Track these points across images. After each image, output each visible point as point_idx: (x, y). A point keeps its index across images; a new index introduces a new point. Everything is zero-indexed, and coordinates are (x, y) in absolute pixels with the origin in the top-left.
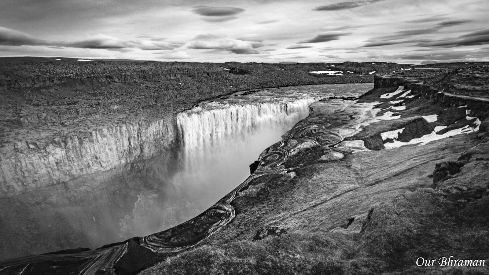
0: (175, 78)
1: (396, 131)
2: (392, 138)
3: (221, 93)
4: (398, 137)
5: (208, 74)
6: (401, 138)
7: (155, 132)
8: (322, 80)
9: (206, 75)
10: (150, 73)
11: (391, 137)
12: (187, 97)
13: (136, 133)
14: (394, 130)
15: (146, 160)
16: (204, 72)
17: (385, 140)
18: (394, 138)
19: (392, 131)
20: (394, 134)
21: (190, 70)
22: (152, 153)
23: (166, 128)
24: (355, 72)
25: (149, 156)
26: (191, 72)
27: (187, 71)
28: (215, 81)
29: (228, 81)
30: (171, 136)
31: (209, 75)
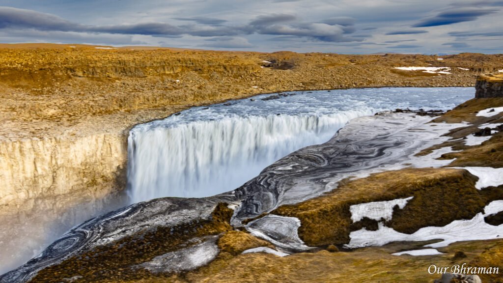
0: (172, 72)
1: (390, 202)
2: (377, 218)
3: (233, 96)
4: (391, 218)
5: (225, 68)
6: (399, 221)
7: (89, 153)
8: (410, 80)
9: (222, 69)
10: (132, 65)
11: (375, 215)
12: (173, 100)
13: (50, 152)
14: (388, 198)
15: (59, 195)
16: (219, 65)
17: (357, 222)
18: (383, 220)
19: (380, 202)
20: (384, 210)
21: (197, 62)
22: (71, 185)
23: (109, 146)
24: (472, 69)
25: (65, 188)
26: (197, 65)
27: (193, 64)
28: (234, 78)
29: (253, 79)
30: (117, 159)
31: (226, 70)
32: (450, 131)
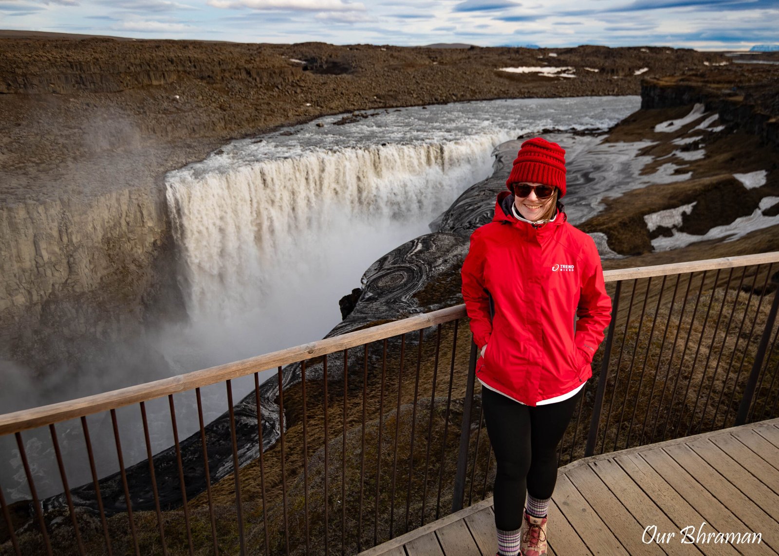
0: (162, 82)
1: (677, 209)
2: (670, 225)
3: (283, 119)
4: (681, 224)
5: (248, 73)
6: (689, 225)
7: (108, 222)
8: (527, 88)
9: (244, 75)
10: (94, 69)
11: (667, 223)
12: (194, 130)
13: (56, 224)
14: (674, 206)
15: (83, 293)
16: (237, 68)
17: (654, 231)
18: (675, 226)
19: (668, 211)
20: (673, 217)
21: (202, 64)
22: (99, 275)
23: (137, 209)
24: (602, 70)
25: (91, 282)
26: (204, 68)
27: (195, 67)
28: (267, 90)
29: (299, 91)
30: (151, 229)
31: (250, 76)
32: (640, 150)
